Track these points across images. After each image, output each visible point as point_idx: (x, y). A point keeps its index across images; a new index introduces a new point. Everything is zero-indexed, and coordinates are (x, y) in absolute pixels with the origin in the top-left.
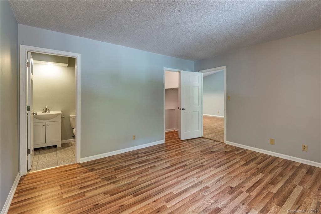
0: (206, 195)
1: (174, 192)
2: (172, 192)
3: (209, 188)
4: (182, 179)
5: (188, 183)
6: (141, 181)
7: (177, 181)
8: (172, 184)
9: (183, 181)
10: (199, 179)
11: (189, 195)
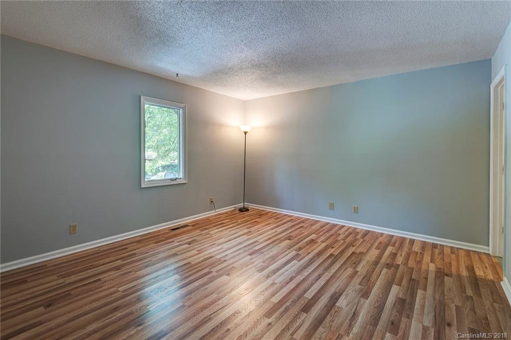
0: (262, 264)
1: (297, 262)
2: (299, 261)
3: (258, 271)
4: (296, 278)
5: (286, 273)
6: (347, 268)
7: (302, 274)
8: (305, 269)
9: (294, 275)
10: (272, 282)
11: (279, 262)
